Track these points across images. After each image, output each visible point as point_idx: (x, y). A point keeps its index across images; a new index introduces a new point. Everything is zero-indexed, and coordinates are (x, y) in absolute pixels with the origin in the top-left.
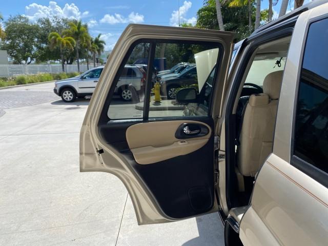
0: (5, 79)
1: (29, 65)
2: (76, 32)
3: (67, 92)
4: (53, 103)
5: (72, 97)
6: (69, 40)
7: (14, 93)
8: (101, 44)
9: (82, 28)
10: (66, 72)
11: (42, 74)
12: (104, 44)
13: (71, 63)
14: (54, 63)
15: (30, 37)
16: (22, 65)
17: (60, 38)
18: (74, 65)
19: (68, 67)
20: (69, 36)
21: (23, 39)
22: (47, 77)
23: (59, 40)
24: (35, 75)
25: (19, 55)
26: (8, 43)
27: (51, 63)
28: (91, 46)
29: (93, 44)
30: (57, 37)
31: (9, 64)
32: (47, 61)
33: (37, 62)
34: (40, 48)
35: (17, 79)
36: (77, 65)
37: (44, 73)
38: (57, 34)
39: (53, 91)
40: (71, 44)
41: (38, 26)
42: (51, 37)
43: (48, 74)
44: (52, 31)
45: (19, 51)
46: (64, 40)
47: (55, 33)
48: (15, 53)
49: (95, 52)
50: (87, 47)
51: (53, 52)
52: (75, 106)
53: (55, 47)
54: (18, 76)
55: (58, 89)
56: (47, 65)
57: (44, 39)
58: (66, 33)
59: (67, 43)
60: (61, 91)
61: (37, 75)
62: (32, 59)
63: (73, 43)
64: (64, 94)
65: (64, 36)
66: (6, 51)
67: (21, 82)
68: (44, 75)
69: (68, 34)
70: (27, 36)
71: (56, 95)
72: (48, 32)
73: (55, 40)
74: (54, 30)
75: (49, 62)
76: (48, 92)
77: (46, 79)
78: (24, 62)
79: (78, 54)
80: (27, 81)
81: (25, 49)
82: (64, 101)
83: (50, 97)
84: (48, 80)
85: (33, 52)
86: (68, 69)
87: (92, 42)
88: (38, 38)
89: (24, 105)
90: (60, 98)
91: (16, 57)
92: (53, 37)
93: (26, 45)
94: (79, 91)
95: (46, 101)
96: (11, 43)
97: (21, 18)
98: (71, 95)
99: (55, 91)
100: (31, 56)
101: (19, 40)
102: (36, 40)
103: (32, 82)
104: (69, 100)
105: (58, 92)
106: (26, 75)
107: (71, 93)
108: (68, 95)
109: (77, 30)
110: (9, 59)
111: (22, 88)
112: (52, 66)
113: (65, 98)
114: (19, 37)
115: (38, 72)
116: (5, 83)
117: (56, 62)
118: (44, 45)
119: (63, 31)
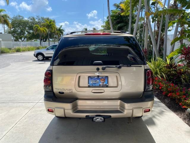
0: (10, 49)
1: (23, 42)
2: (48, 25)
3: (40, 56)
4: (33, 61)
5: (42, 58)
6: (45, 29)
7: (14, 56)
8: (62, 31)
9: (52, 23)
10: (42, 46)
11: (29, 46)
12: (63, 31)
13: (45, 41)
14: (37, 41)
15: (24, 27)
16: (19, 42)
17: (39, 28)
18: (47, 42)
19: (43, 43)
20: (44, 27)
21: (20, 28)
22: (32, 48)
23: (39, 29)
24: (25, 48)
25: (18, 36)
26: (12, 30)
27: (34, 41)
28: (56, 32)
29: (58, 31)
30: (38, 27)
31: (13, 41)
32: (33, 39)
33: (27, 40)
34: (29, 33)
35: (16, 49)
36: (48, 42)
37: (30, 46)
38: (38, 26)
39: (33, 55)
40: (45, 31)
41: (29, 21)
42: (35, 27)
43: (32, 47)
44: (36, 24)
45: (17, 34)
46: (42, 29)
47: (37, 25)
48: (16, 35)
49: (58, 35)
50: (54, 33)
51: (36, 35)
52: (43, 62)
53: (37, 33)
54: (17, 47)
55: (36, 54)
56: (32, 42)
57: (31, 28)
58: (43, 25)
59: (43, 31)
60: (37, 55)
61: (27, 47)
62: (24, 39)
63: (46, 31)
64: (38, 57)
65: (42, 26)
66: (11, 34)
67: (18, 51)
68: (31, 47)
69: (44, 26)
70: (22, 26)
71: (35, 57)
72: (34, 24)
73: (37, 29)
74: (37, 23)
75: (33, 41)
76: (31, 56)
77: (31, 49)
78: (20, 40)
79: (49, 36)
80: (21, 50)
81: (21, 33)
82: (39, 60)
83: (32, 58)
84: (32, 50)
85: (25, 35)
86: (43, 44)
87: (57, 30)
88: (28, 28)
89: (19, 61)
90: (36, 59)
91: (16, 37)
92: (36, 27)
93: (22, 31)
94: (46, 55)
95: (30, 60)
96: (14, 30)
97: (20, 16)
98: (42, 57)
99: (34, 55)
100: (24, 37)
101: (18, 28)
102: (27, 28)
103: (24, 51)
104: (41, 59)
105: (35, 55)
106: (21, 47)
107: (42, 56)
108: (40, 57)
109: (49, 24)
110: (12, 38)
111: (19, 54)
112: (35, 43)
113: (39, 59)
114: (18, 26)
115: (27, 46)
116: (10, 51)
117: (38, 40)
118: (31, 31)
119: (42, 24)
